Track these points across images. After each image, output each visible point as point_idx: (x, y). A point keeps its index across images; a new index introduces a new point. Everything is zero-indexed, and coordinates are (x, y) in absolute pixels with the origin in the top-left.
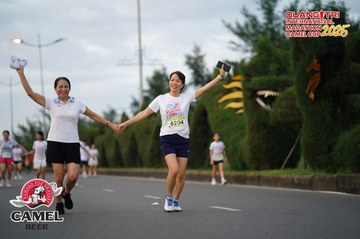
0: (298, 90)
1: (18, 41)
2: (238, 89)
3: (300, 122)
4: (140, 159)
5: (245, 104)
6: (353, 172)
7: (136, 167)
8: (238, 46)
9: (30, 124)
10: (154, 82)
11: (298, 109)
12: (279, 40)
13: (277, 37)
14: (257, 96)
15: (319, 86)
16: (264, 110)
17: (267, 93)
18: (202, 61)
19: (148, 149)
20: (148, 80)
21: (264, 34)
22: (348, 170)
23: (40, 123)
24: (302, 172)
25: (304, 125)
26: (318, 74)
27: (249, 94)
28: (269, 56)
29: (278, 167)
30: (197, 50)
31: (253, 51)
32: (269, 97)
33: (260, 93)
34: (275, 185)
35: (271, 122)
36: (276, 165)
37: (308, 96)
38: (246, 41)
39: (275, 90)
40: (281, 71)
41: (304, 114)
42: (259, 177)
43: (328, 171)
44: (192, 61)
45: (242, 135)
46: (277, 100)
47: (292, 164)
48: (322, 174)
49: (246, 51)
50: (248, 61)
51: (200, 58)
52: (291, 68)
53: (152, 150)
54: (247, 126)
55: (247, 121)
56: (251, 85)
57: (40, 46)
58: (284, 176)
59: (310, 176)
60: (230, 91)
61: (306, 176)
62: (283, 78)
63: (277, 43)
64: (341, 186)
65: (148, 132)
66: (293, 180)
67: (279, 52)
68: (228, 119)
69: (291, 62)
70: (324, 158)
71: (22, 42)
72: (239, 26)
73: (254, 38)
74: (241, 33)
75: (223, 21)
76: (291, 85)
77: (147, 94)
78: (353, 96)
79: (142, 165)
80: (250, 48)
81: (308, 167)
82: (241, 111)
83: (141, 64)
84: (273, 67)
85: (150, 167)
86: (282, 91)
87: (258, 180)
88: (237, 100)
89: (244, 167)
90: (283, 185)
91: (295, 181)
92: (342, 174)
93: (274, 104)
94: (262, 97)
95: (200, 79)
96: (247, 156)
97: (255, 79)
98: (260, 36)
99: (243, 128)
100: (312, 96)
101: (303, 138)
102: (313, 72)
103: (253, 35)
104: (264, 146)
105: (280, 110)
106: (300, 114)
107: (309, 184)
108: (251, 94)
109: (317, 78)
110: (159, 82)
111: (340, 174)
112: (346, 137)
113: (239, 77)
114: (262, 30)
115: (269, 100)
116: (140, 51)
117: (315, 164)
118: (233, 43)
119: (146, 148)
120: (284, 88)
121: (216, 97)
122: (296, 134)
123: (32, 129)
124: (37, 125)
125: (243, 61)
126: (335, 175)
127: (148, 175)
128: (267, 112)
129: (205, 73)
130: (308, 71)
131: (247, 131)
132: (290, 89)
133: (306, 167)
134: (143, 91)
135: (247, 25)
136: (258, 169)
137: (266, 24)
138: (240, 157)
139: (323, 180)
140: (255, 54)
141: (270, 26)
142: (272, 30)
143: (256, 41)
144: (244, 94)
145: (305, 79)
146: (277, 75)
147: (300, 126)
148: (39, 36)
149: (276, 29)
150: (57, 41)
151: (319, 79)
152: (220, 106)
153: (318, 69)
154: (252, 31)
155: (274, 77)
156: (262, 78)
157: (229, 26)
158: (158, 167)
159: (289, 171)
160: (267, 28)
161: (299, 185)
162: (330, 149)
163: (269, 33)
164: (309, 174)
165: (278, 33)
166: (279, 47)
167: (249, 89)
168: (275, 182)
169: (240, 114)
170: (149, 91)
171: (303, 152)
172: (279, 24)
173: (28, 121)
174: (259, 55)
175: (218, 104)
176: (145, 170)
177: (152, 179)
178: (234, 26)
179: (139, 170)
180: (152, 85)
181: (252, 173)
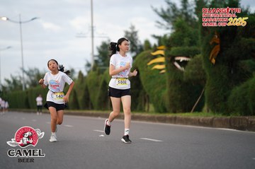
0: (204, 57)
1: (5, 19)
2: (162, 56)
3: (205, 80)
4: (92, 104)
5: (166, 66)
6: (241, 115)
7: (88, 109)
8: (162, 25)
9: (13, 78)
10: (102, 50)
11: (203, 71)
12: (191, 21)
13: (190, 19)
14: (175, 61)
15: (219, 54)
16: (180, 70)
17: (182, 59)
18: (136, 35)
19: (97, 97)
20: (98, 48)
21: (180, 16)
22: (238, 114)
23: (20, 77)
24: (205, 115)
25: (207, 82)
26: (218, 46)
27: (169, 59)
28: (184, 32)
29: (189, 111)
30: (133, 28)
31: (172, 28)
32: (184, 61)
33: (177, 58)
34: (187, 124)
35: (184, 79)
36: (187, 109)
37: (210, 61)
38: (168, 21)
39: (188, 57)
40: (192, 43)
41: (208, 74)
42: (175, 118)
43: (224, 114)
44: (129, 35)
45: (164, 88)
46: (189, 63)
47: (199, 109)
48: (220, 116)
49: (168, 28)
50: (169, 36)
51: (135, 33)
52: (199, 41)
53: (100, 98)
54: (167, 82)
55: (167, 78)
56: (171, 53)
57: (20, 23)
58: (193, 117)
59: (211, 118)
60: (155, 57)
61: (208, 118)
62: (193, 48)
63: (190, 23)
64: (232, 124)
65: (97, 85)
66: (199, 120)
67: (191, 30)
68: (154, 77)
69: (200, 37)
70: (221, 105)
71: (8, 19)
72: (163, 11)
73: (173, 20)
74: (164, 16)
75: (152, 7)
76: (200, 53)
77: (97, 58)
78: (242, 62)
79: (92, 108)
80: (170, 26)
81: (210, 111)
82: (163, 71)
83: (93, 37)
84: (186, 40)
85: (98, 109)
86: (193, 57)
87: (174, 120)
88: (161, 63)
89: (165, 111)
90: (192, 124)
91: (201, 121)
92: (233, 116)
93: (187, 67)
94: (178, 62)
95: (134, 48)
96: (167, 103)
97: (174, 49)
98: (178, 18)
99: (164, 83)
100: (214, 61)
101: (207, 90)
102: (215, 44)
103: (173, 17)
104: (179, 96)
105: (191, 71)
106: (205, 74)
107: (211, 123)
108: (171, 59)
109: (217, 48)
110: (105, 50)
111: (232, 116)
112: (237, 90)
113: (162, 47)
114: (179, 14)
115: (183, 64)
116: (92, 27)
117: (215, 109)
118: (158, 22)
119: (95, 96)
120: (194, 55)
121: (146, 61)
122: (202, 88)
123: (15, 81)
124: (18, 79)
125: (165, 36)
126: (229, 117)
127: (97, 115)
128: (182, 72)
129: (138, 43)
130: (211, 43)
131: (167, 85)
132: (198, 56)
133: (208, 111)
134: (94, 56)
135: (168, 10)
136: (175, 112)
137: (182, 10)
138: (162, 104)
139: (220, 120)
140: (174, 31)
141: (185, 11)
142: (186, 14)
143: (175, 21)
144: (166, 59)
145: (209, 49)
146: (189, 46)
147: (205, 82)
148: (20, 15)
149: (189, 13)
150: (33, 19)
151: (219, 49)
152: (149, 68)
153: (218, 42)
154: (172, 14)
155: (187, 48)
156: (179, 48)
157: (156, 11)
158: (104, 110)
159: (196, 113)
160: (183, 13)
161: (204, 123)
162: (225, 98)
163: (184, 16)
164: (210, 116)
165: (190, 16)
166: (191, 26)
167: (169, 56)
168: (187, 121)
169: (163, 73)
170: (98, 56)
171: (206, 101)
172: (192, 10)
173: (11, 75)
174: (177, 31)
175: (147, 66)
176: (95, 112)
177: (99, 118)
178: (160, 11)
179: (91, 112)
180: (100, 52)
181: (170, 115)
